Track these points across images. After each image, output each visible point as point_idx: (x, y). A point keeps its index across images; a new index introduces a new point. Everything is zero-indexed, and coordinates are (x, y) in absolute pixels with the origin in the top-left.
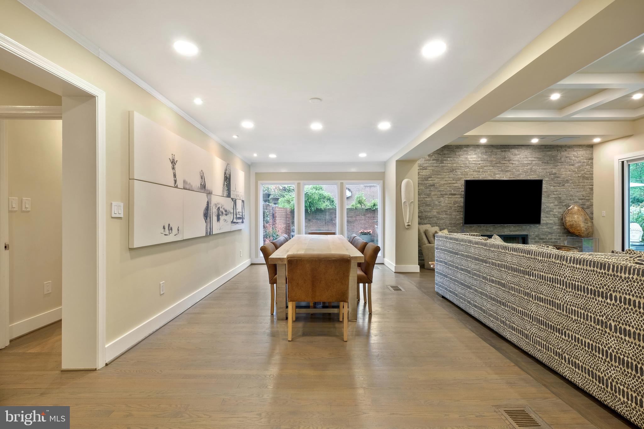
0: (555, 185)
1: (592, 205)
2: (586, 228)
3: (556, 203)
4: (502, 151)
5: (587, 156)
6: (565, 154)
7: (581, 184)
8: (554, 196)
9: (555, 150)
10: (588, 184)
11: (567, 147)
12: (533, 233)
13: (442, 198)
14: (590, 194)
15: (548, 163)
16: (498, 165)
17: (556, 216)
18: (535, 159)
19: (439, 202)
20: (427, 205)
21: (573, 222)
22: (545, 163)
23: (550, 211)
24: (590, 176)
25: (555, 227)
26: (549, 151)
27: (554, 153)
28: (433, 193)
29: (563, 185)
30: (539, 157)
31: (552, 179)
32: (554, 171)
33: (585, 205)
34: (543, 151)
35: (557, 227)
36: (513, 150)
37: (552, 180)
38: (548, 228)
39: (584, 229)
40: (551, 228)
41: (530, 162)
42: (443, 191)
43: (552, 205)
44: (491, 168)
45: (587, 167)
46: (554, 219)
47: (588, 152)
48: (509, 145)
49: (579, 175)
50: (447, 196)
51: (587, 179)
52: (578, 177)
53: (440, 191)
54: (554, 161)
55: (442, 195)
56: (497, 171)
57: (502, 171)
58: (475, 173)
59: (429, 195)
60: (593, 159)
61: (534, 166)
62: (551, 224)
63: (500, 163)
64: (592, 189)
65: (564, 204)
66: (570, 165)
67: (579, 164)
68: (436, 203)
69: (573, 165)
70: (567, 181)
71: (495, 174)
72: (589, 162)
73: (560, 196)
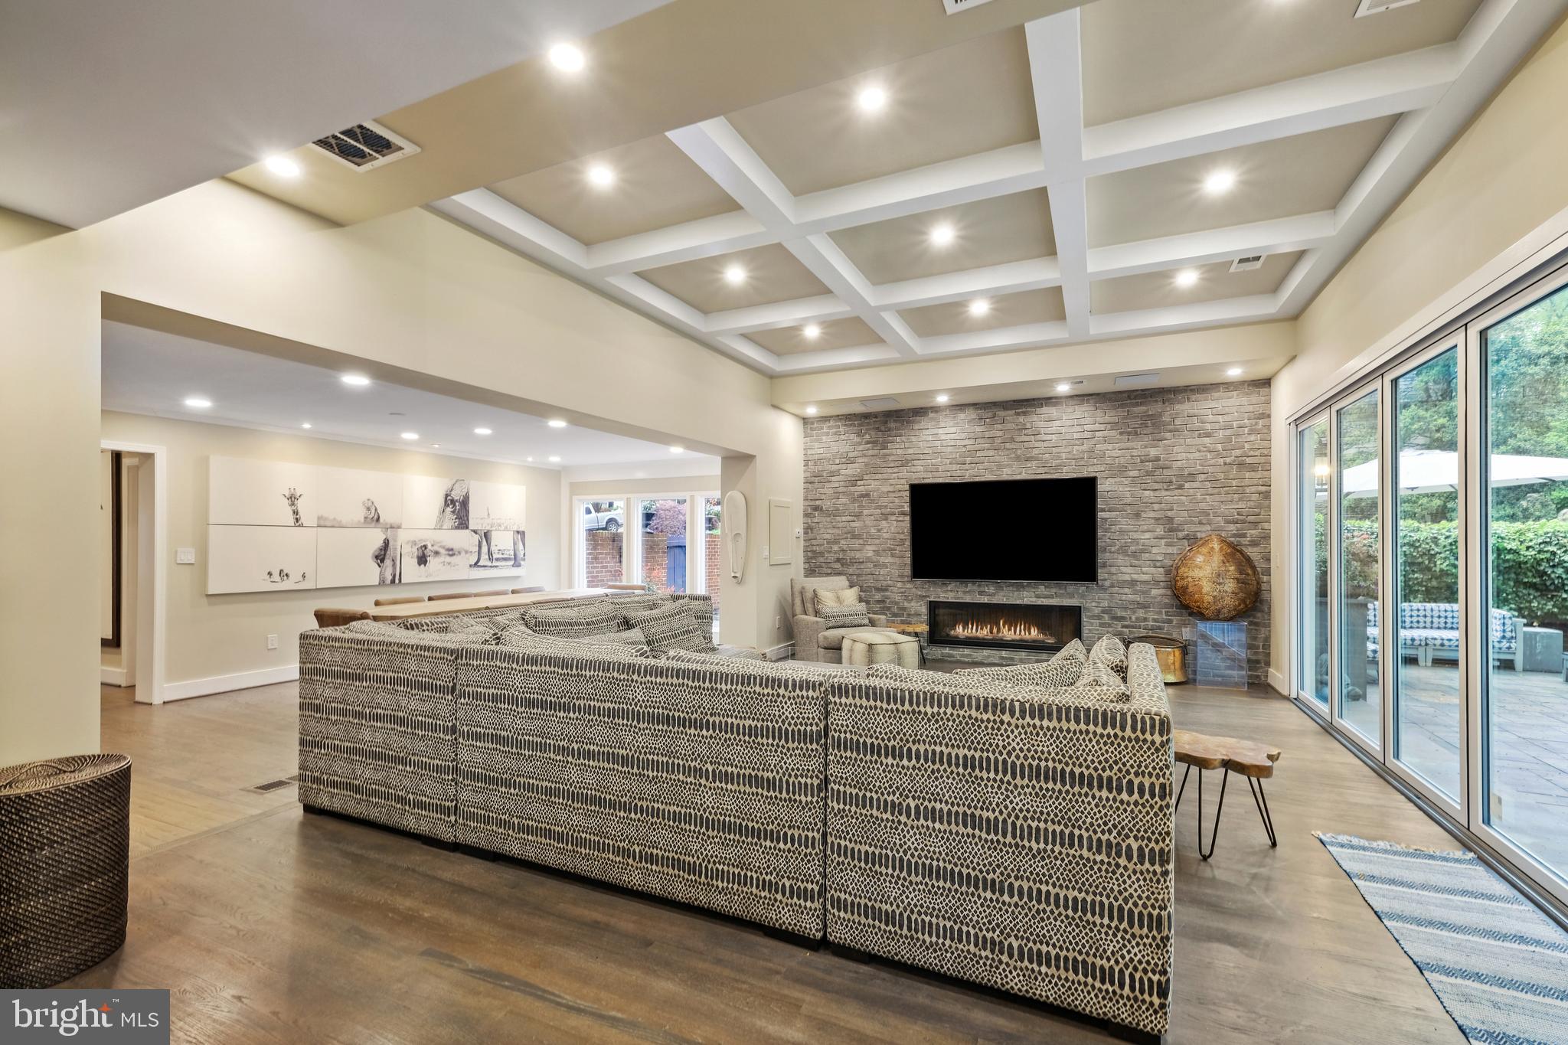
0: (1157, 486)
1: (1267, 537)
2: (1214, 597)
3: (1160, 530)
4: (1018, 414)
5: (1251, 408)
6: (1185, 408)
7: (1234, 483)
8: (1152, 514)
9: (1156, 401)
10: (1255, 481)
11: (1191, 390)
12: (1094, 604)
13: (884, 522)
14: (1260, 507)
15: (1136, 434)
16: (1008, 446)
17: (1158, 564)
18: (1102, 427)
19: (879, 531)
20: (854, 537)
21: (1190, 579)
22: (1129, 434)
23: (1142, 551)
24: (1263, 460)
25: (1154, 592)
26: (1141, 404)
27: (1154, 408)
28: (866, 512)
29: (1180, 487)
30: (1112, 420)
31: (1147, 472)
32: (1153, 452)
33: (1244, 536)
34: (1122, 406)
35: (1161, 591)
36: (1045, 410)
37: (1148, 474)
38: (1135, 592)
39: (1210, 599)
40: (1144, 593)
41: (1087, 435)
42: (886, 506)
43: (1147, 535)
44: (991, 453)
45: (1252, 438)
46: (1153, 570)
47: (1254, 399)
48: (1034, 399)
49: (1228, 460)
50: (894, 518)
51: (1253, 468)
52: (1225, 464)
53: (880, 507)
54: (1154, 426)
55: (885, 517)
56: (1005, 460)
57: (1018, 459)
58: (954, 467)
59: (858, 515)
60: (1269, 416)
61: (1099, 442)
62: (1142, 582)
63: (1013, 440)
64: (1267, 496)
65: (1180, 534)
66: (1199, 436)
67: (1228, 432)
68: (873, 531)
69: (1208, 435)
70: (1192, 478)
71: (1000, 467)
72: (1256, 423)
73: (1169, 514)
